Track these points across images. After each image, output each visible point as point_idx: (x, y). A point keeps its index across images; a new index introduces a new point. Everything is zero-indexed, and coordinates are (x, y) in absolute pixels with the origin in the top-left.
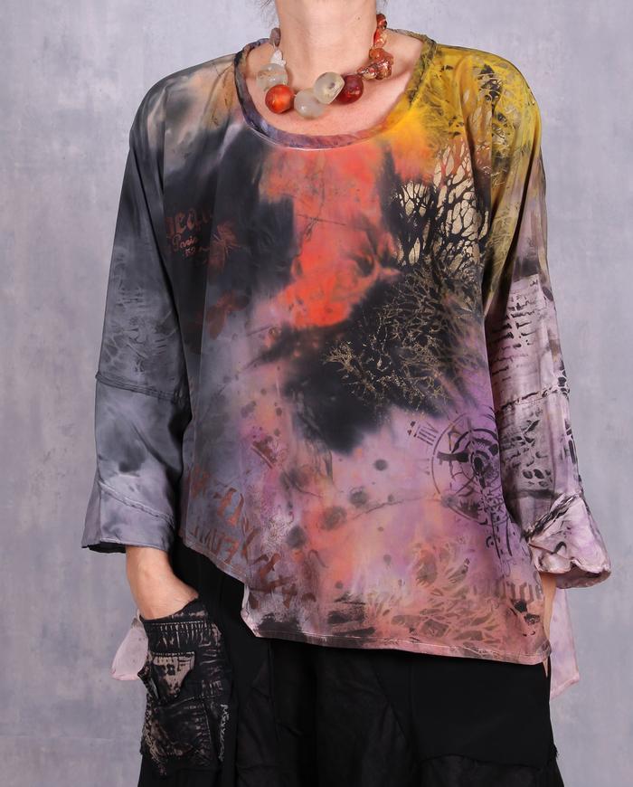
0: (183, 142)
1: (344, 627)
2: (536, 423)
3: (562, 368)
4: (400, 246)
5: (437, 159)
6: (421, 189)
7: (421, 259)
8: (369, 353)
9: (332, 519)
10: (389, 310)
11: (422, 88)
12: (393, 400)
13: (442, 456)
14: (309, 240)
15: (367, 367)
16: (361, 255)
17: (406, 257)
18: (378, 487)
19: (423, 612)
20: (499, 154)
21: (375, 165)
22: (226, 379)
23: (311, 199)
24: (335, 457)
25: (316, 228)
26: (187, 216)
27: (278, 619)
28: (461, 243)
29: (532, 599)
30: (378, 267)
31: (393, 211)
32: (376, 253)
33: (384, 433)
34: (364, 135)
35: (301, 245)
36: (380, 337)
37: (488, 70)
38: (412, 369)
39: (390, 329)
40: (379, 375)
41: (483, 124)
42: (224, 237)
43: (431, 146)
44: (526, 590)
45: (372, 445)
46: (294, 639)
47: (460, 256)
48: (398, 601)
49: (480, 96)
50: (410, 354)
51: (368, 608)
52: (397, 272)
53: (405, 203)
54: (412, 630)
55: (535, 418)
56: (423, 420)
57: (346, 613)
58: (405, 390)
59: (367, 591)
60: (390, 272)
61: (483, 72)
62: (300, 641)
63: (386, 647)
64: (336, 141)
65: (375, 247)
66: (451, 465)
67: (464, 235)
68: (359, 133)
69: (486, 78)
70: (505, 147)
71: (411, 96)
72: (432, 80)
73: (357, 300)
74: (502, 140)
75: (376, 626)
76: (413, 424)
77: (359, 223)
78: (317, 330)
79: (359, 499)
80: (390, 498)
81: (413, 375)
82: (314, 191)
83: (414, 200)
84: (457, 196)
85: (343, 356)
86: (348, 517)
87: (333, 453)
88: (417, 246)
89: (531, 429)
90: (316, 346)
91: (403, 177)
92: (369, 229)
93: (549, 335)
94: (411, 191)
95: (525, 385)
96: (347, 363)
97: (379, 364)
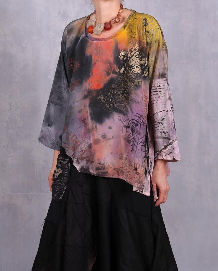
0: (71, 40)
1: (100, 171)
2: (164, 118)
3: (172, 104)
4: (118, 68)
5: (129, 44)
6: (125, 53)
7: (124, 72)
8: (108, 97)
9: (97, 142)
10: (113, 86)
11: (128, 24)
12: (114, 110)
13: (125, 126)
14: (95, 66)
15: (107, 101)
16: (107, 71)
17: (119, 71)
18: (110, 134)
19: (120, 168)
20: (148, 42)
21: (113, 46)
22: (74, 103)
23: (96, 55)
24: (98, 125)
25: (97, 63)
26: (71, 59)
27: (85, 167)
28: (132, 68)
29: (139, 168)
30: (111, 74)
31: (117, 59)
32: (111, 70)
33: (111, 119)
34: (110, 38)
35: (93, 67)
36: (111, 93)
37: (145, 19)
38: (119, 102)
39: (114, 91)
40: (110, 103)
41: (143, 34)
42: (77, 65)
43: (128, 41)
44: (138, 165)
45: (108, 122)
46: (88, 173)
47: (131, 71)
48: (114, 164)
49: (142, 26)
50: (119, 98)
51: (106, 166)
52: (116, 75)
53: (120, 57)
54: (118, 172)
55: (164, 117)
56: (122, 116)
57: (100, 167)
58: (117, 108)
59: (106, 162)
60: (115, 76)
61: (144, 19)
62: (90, 174)
63: (111, 177)
64: (103, 39)
65: (111, 68)
66: (126, 129)
67: (133, 66)
68: (109, 37)
69: (144, 21)
70: (150, 40)
71: (124, 27)
72: (131, 22)
73: (105, 83)
74: (149, 39)
75: (108, 171)
76: (119, 117)
77: (108, 62)
78: (95, 90)
79: (104, 137)
80: (113, 137)
81: (120, 104)
82: (97, 53)
83: (123, 56)
84: (133, 55)
85: (101, 98)
86: (101, 141)
87: (97, 124)
88: (123, 68)
89: (162, 120)
90: (94, 95)
91: (120, 49)
92: (110, 64)
93: (169, 95)
94: (122, 53)
95: (161, 108)
96: (102, 99)
97: (110, 100)
